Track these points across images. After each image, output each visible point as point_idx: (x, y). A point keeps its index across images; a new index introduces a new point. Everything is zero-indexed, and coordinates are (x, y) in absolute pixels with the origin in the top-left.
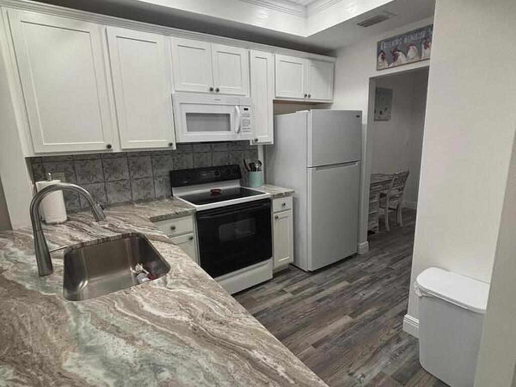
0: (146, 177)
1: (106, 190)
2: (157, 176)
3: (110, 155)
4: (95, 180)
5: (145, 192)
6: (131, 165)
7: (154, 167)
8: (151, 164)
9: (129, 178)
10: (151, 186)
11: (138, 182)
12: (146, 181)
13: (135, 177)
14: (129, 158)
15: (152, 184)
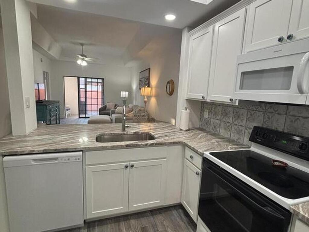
0: (241, 125)
1: (220, 126)
2: (248, 127)
3: (227, 105)
4: (217, 118)
5: (238, 136)
6: (235, 113)
7: (248, 119)
8: (246, 116)
9: (231, 122)
10: (242, 133)
11: (236, 127)
12: (241, 128)
13: (235, 123)
14: (235, 108)
15: (243, 132)
